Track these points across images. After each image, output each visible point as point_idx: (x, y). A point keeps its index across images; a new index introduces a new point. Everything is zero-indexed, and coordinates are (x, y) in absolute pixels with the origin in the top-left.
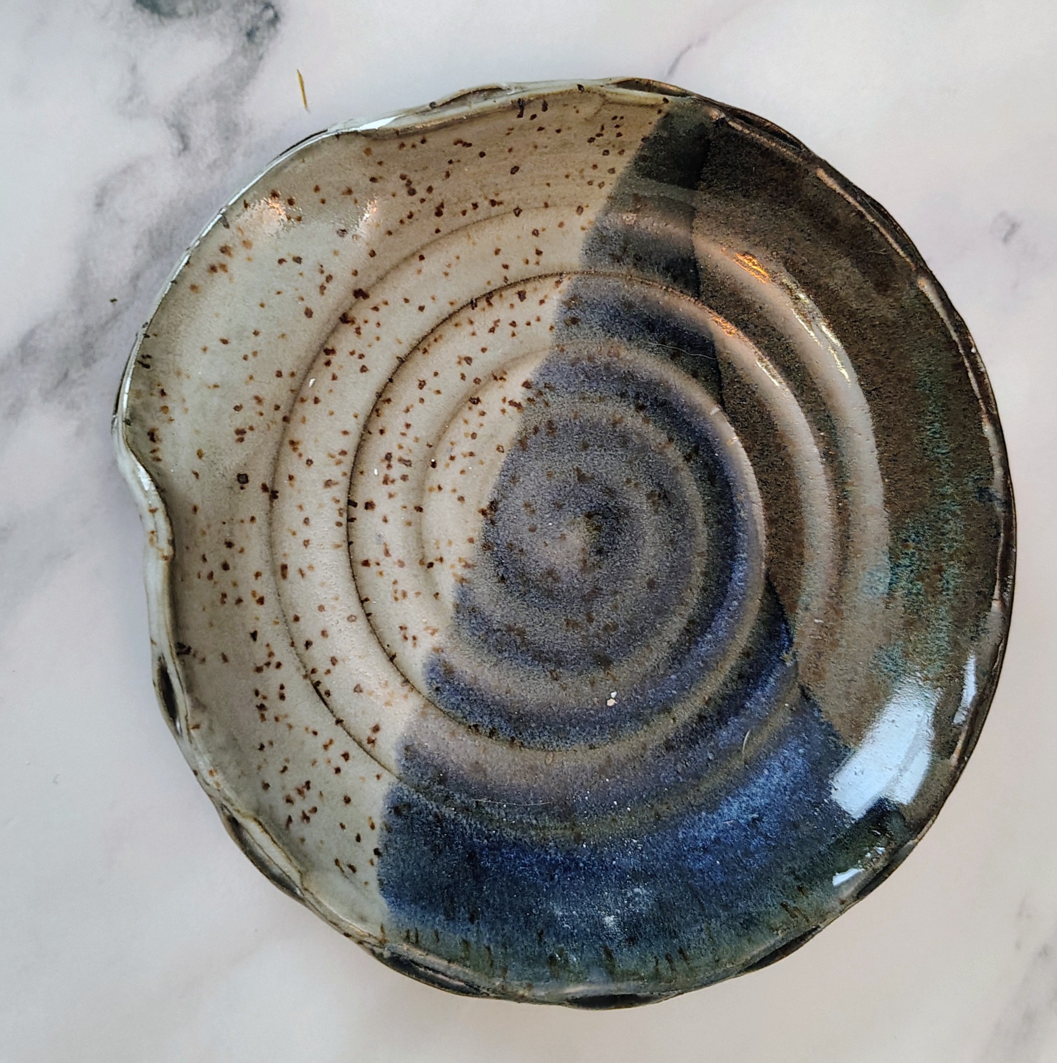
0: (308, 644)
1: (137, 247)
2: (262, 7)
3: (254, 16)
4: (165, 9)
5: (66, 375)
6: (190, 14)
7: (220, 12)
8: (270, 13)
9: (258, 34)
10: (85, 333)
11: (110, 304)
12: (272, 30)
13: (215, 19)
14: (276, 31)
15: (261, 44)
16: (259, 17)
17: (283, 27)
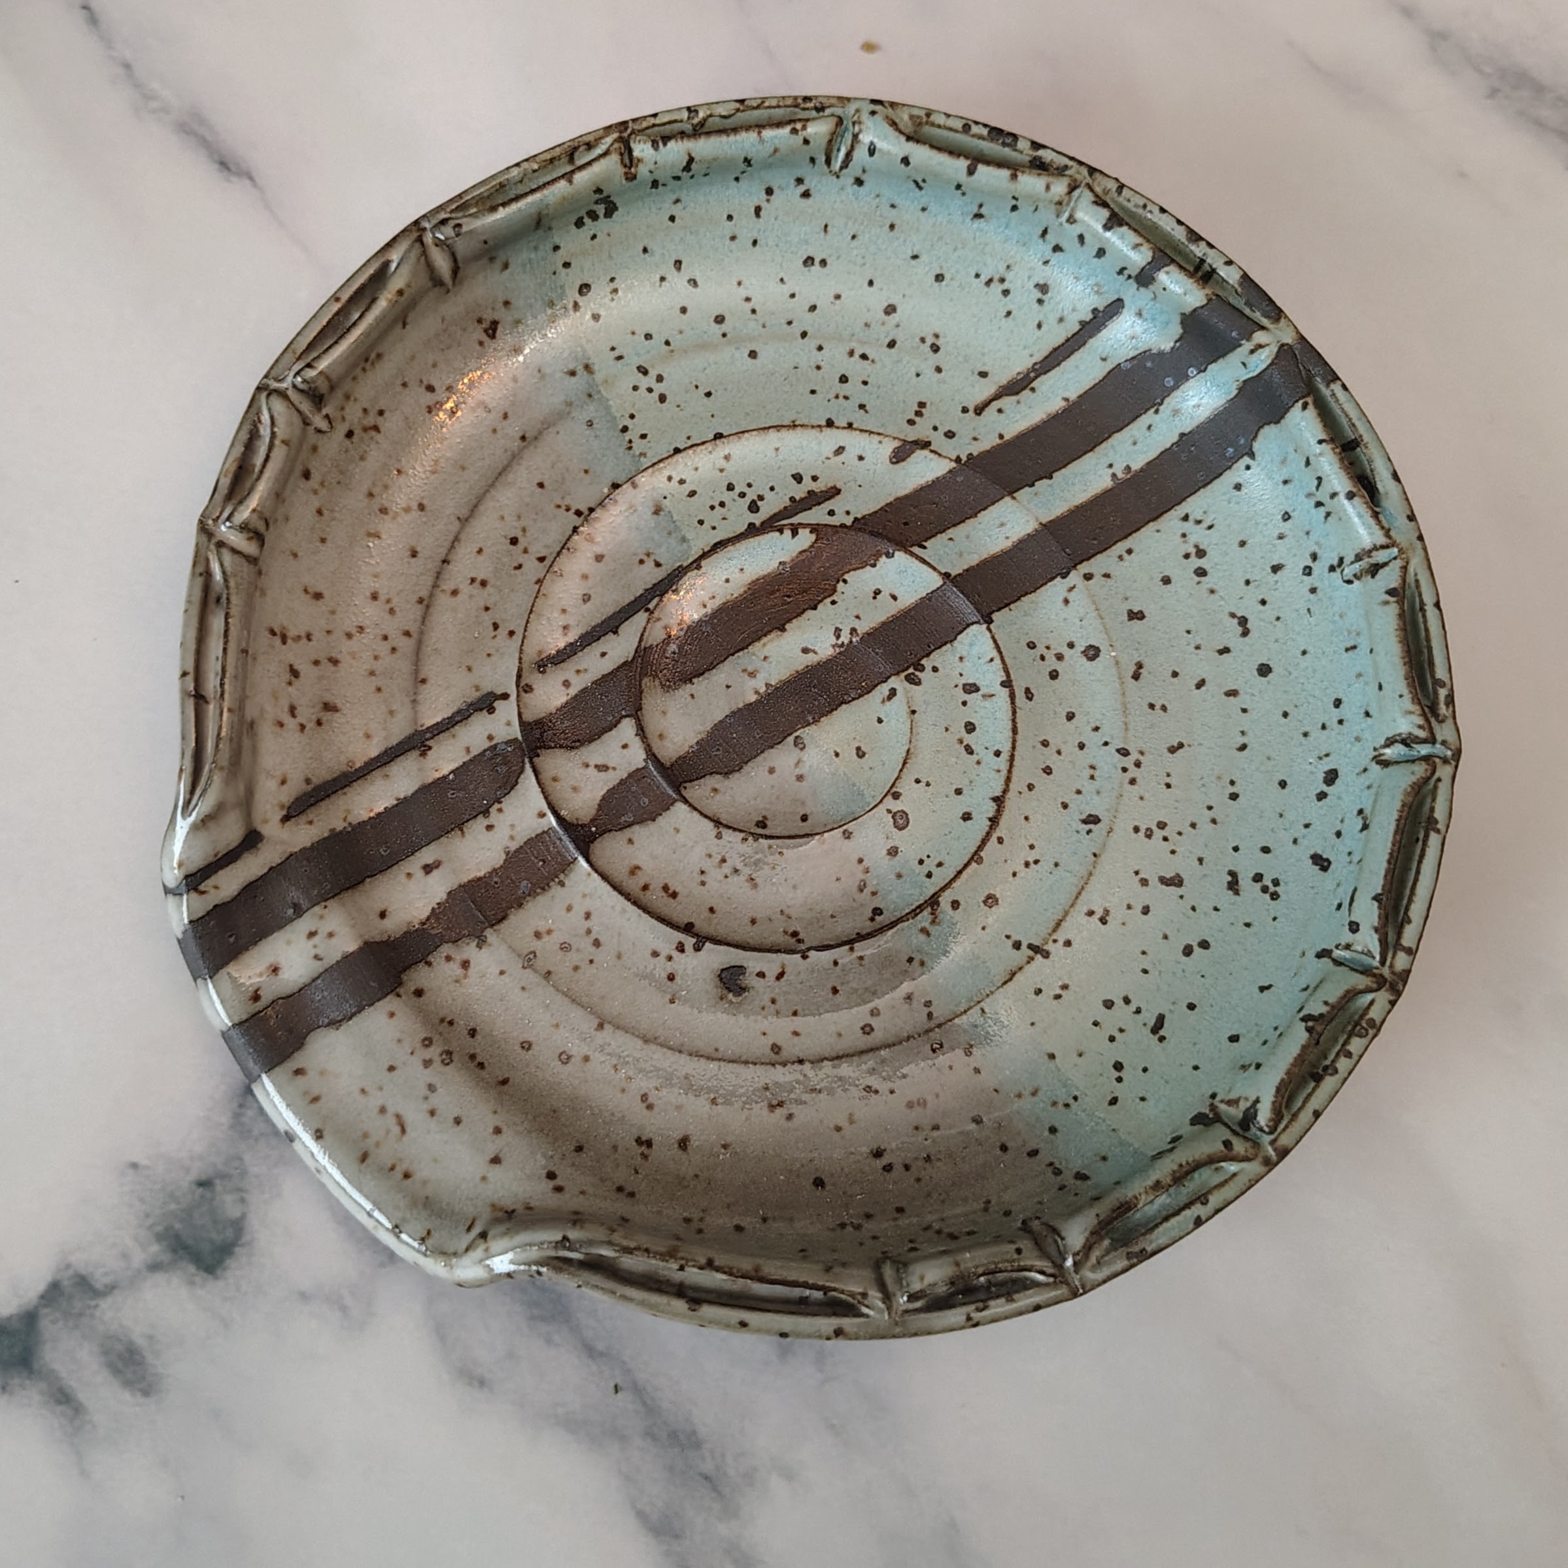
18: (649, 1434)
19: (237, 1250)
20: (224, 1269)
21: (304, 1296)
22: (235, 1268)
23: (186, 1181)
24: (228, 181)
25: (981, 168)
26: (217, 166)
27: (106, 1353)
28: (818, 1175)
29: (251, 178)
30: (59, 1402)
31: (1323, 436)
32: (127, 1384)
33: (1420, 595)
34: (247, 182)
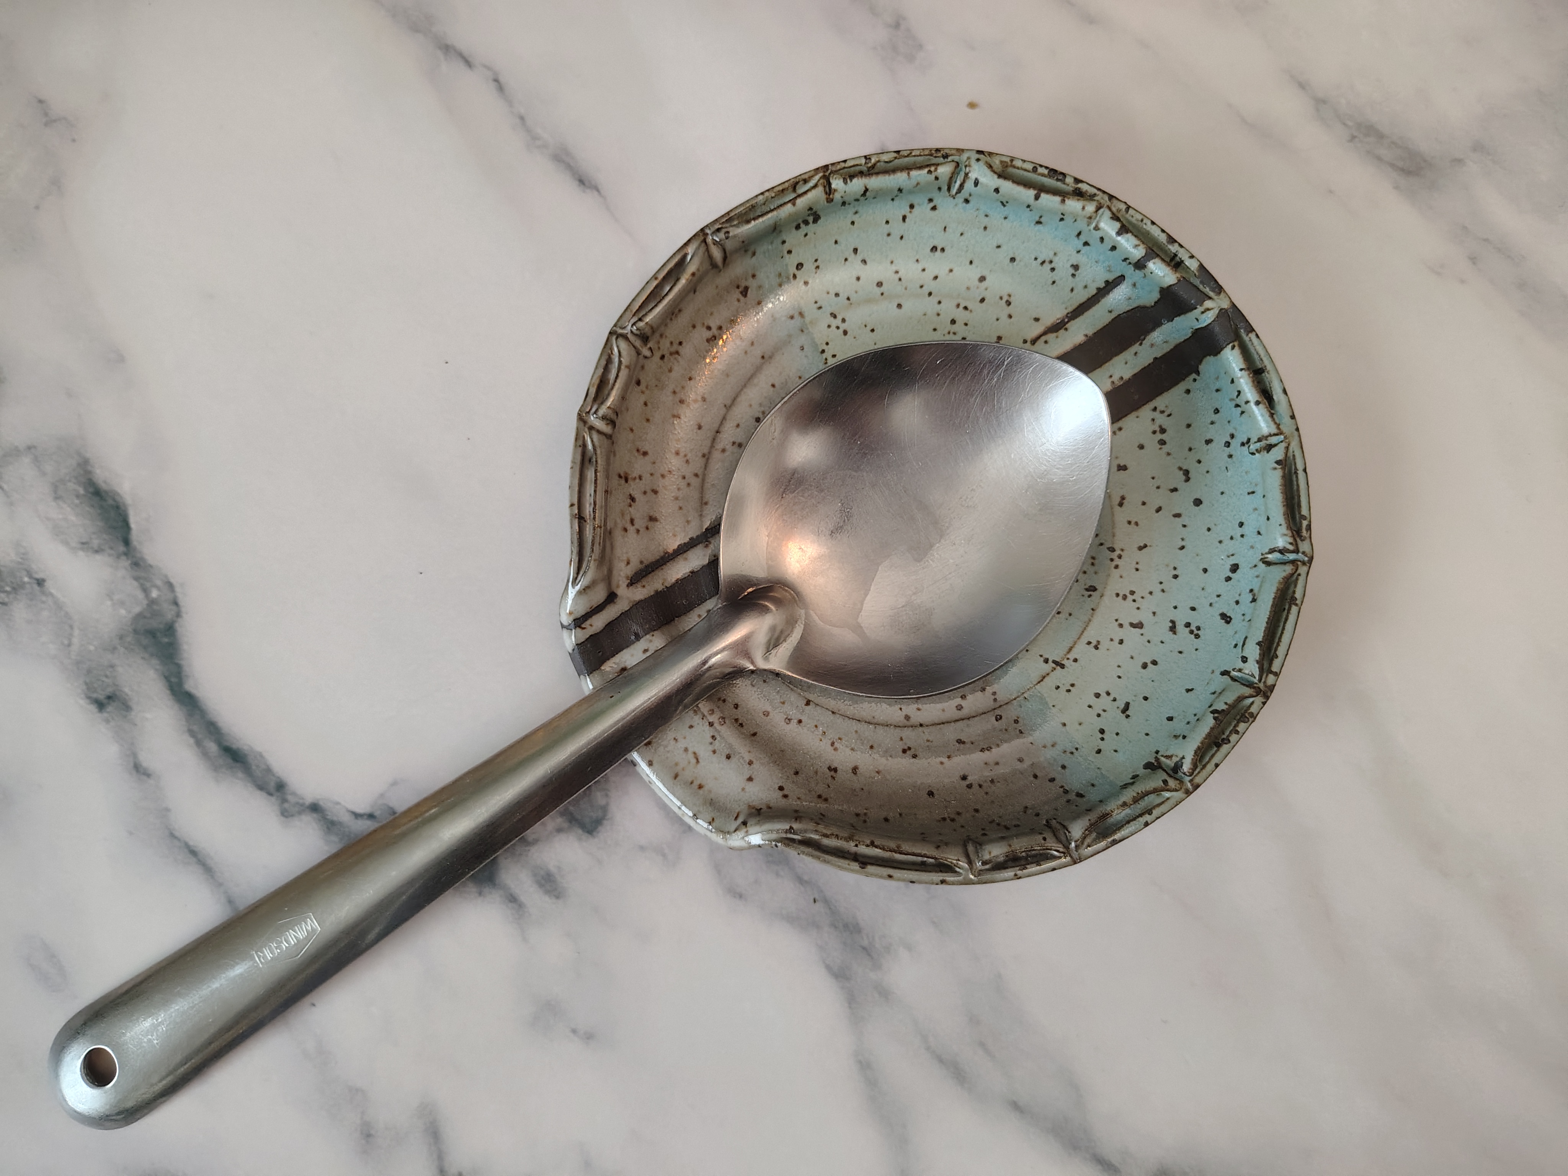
18: (834, 926)
19: (605, 822)
20: (598, 832)
21: (642, 848)
22: (604, 832)
24: (584, 192)
25: (1043, 195)
26: (577, 183)
27: (535, 875)
28: (930, 789)
29: (598, 190)
30: (511, 901)
31: (1243, 366)
32: (548, 892)
33: (1295, 464)
34: (596, 193)
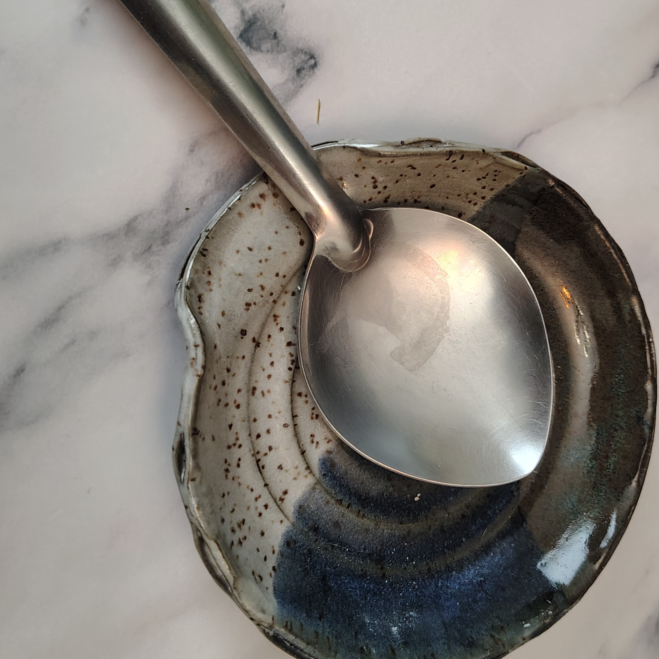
0: (258, 436)
1: (207, 181)
2: (309, 57)
3: (303, 61)
4: (255, 45)
5: (150, 248)
6: (268, 51)
7: (285, 54)
8: (312, 62)
9: (303, 72)
10: (167, 225)
11: (185, 210)
12: (311, 72)
13: (281, 57)
14: (314, 73)
15: (304, 78)
16: (306, 62)
17: (318, 71)
23: (277, 27)
